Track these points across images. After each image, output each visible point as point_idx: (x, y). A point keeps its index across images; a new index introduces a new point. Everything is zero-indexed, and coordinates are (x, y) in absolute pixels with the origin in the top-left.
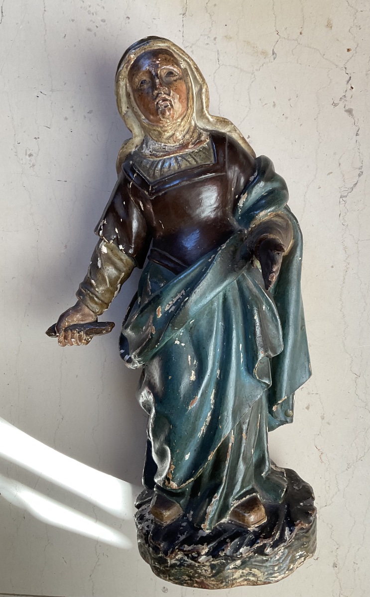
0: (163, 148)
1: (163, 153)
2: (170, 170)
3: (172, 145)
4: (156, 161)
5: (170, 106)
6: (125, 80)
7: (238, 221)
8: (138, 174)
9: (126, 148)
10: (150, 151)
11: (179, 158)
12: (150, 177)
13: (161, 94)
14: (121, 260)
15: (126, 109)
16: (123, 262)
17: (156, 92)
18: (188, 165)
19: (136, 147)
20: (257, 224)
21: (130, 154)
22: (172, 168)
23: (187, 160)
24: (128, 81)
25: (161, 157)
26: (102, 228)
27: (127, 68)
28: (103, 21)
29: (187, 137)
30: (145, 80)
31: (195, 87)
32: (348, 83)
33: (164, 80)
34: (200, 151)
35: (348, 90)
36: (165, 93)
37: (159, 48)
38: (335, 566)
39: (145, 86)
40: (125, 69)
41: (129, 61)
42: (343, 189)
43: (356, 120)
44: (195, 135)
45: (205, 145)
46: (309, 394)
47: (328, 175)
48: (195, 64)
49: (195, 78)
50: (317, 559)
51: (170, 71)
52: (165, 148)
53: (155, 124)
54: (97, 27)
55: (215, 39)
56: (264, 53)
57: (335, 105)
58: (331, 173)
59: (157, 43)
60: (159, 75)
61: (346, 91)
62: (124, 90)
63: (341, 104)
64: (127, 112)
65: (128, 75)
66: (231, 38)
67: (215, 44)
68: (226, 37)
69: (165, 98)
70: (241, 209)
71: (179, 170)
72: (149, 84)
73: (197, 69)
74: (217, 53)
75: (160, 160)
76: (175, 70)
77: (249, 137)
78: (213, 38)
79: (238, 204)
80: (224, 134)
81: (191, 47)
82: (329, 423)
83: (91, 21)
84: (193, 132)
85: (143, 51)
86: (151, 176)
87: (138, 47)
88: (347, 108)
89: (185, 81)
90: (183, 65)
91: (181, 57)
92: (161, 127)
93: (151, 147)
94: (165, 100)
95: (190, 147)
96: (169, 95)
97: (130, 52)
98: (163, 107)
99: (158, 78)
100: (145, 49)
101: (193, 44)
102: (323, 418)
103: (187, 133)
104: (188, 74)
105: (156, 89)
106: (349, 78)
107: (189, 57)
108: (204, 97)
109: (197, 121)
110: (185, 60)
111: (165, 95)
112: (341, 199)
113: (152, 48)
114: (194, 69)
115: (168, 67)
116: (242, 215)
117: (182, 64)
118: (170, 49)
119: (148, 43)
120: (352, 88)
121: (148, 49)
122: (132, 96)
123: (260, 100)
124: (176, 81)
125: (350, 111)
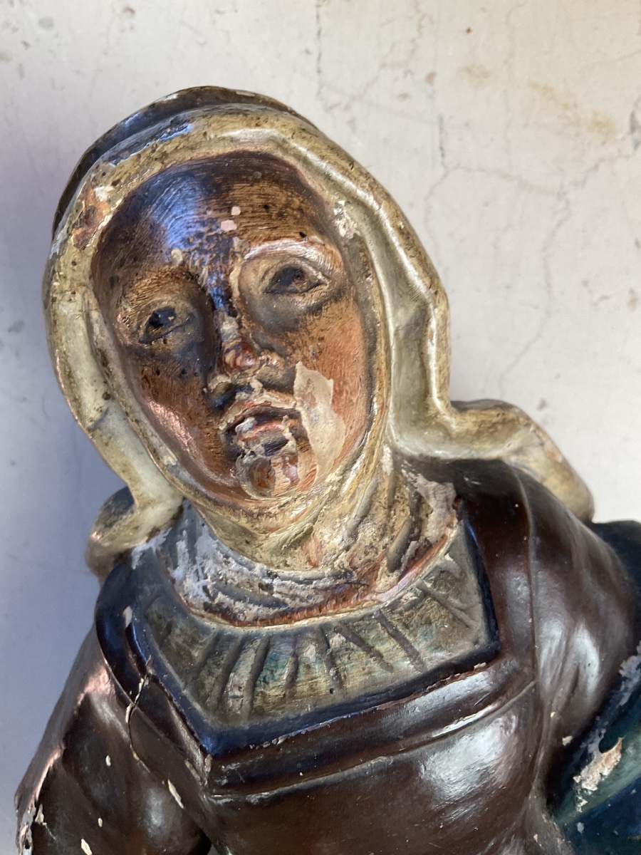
0: (261, 586)
1: (263, 609)
4: (231, 638)
5: (291, 444)
6: (78, 296)
8: (155, 682)
10: (205, 589)
11: (336, 640)
13: (250, 389)
18: (379, 673)
19: (151, 536)
21: (129, 555)
22: (302, 687)
23: (369, 650)
24: (93, 301)
27: (81, 245)
28: (46, 23)
29: (368, 533)
30: (170, 311)
31: (395, 308)
34: (426, 594)
36: (268, 386)
37: (229, 149)
39: (174, 341)
40: (72, 253)
41: (88, 218)
44: (401, 520)
45: (442, 558)
48: (398, 214)
49: (398, 275)
51: (290, 262)
52: (269, 588)
54: (26, 45)
55: (431, 77)
56: (602, 127)
59: (222, 128)
60: (236, 293)
62: (81, 333)
64: (105, 413)
65: (92, 276)
66: (486, 74)
67: (431, 97)
68: (469, 70)
69: (267, 404)
70: (586, 797)
71: (338, 697)
72: (190, 331)
73: (407, 235)
74: (436, 128)
75: (248, 639)
76: (313, 253)
77: (543, 405)
78: (422, 76)
79: (577, 779)
81: (347, 107)
83: (7, 24)
84: (391, 506)
85: (157, 167)
86: (212, 701)
87: (130, 149)
89: (356, 300)
90: (347, 223)
91: (337, 187)
92: (249, 514)
93: (210, 567)
94: (265, 416)
95: (383, 581)
96: (285, 388)
97: (91, 174)
98: (258, 448)
99: (233, 313)
100: (165, 155)
101: (353, 98)
103: (365, 515)
104: (368, 264)
105: (224, 368)
107: (374, 186)
108: (432, 349)
109: (400, 432)
110: (354, 201)
111: (267, 396)
113: (201, 153)
114: (395, 239)
115: (278, 246)
117: (339, 216)
118: (286, 151)
119: (177, 124)
121: (178, 156)
122: (115, 367)
123: (585, 283)
124: (316, 310)
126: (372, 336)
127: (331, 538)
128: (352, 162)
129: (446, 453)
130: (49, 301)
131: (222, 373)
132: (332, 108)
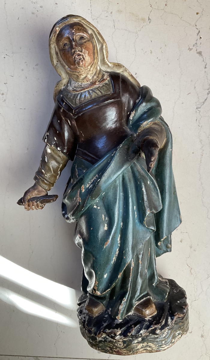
0: (80, 86)
1: (81, 89)
2: (85, 99)
3: (86, 83)
4: (76, 94)
5: (82, 59)
6: (54, 44)
7: (130, 128)
8: (66, 103)
9: (58, 87)
10: (73, 88)
11: (91, 91)
12: (73, 105)
13: (77, 51)
14: (59, 156)
15: (56, 62)
16: (60, 158)
17: (73, 50)
18: (96, 95)
19: (64, 86)
20: (142, 130)
21: (61, 90)
22: (86, 98)
23: (95, 92)
24: (56, 45)
25: (79, 91)
26: (46, 138)
27: (55, 36)
28: (41, 7)
29: (95, 77)
30: (66, 43)
31: (98, 45)
32: (198, 35)
33: (78, 43)
34: (104, 86)
35: (198, 39)
36: (79, 51)
37: (74, 22)
38: (202, 336)
39: (67, 47)
40: (53, 37)
41: (55, 32)
42: (198, 103)
43: (204, 58)
44: (100, 76)
45: (106, 82)
46: (181, 232)
47: (187, 95)
48: (97, 30)
49: (98, 39)
50: (191, 333)
51: (81, 36)
52: (81, 86)
53: (74, 71)
54: (38, 11)
55: (111, 13)
56: (143, 20)
57: (190, 49)
58: (190, 93)
59: (72, 19)
60: (75, 39)
61: (197, 40)
62: (54, 50)
63: (194, 49)
64: (57, 64)
65: (56, 41)
66: (121, 11)
67: (112, 16)
68: (118, 11)
69: (79, 54)
70: (131, 121)
71: (91, 99)
72: (69, 46)
73: (99, 33)
74: (113, 22)
75: (79, 93)
76: (85, 35)
77: (136, 74)
79: (130, 118)
80: (118, 74)
81: (96, 19)
82: (195, 250)
83: (34, 7)
84: (99, 74)
85: (64, 25)
86: (74, 103)
87: (61, 23)
88: (198, 51)
89: (91, 42)
90: (90, 32)
91: (88, 27)
92: (78, 72)
93: (73, 85)
94: (79, 55)
95: (97, 83)
97: (56, 26)
98: (78, 59)
99: (74, 42)
100: (65, 23)
101: (98, 17)
102: (191, 247)
103: (95, 75)
104: (93, 37)
105: (73, 48)
106: (198, 32)
108: (104, 51)
109: (101, 66)
111: (79, 52)
112: (197, 110)
113: (70, 23)
114: (97, 34)
115: (80, 34)
116: (132, 125)
117: (89, 31)
118: (81, 22)
119: (67, 19)
120: (201, 38)
121: (67, 23)
123: (142, 49)
124: (85, 42)
125: (200, 53)
126: (94, 47)
127: (90, 77)
128: (90, 23)
129: (109, 70)
130: (50, 45)
131: (73, 49)
132: (94, 19)
